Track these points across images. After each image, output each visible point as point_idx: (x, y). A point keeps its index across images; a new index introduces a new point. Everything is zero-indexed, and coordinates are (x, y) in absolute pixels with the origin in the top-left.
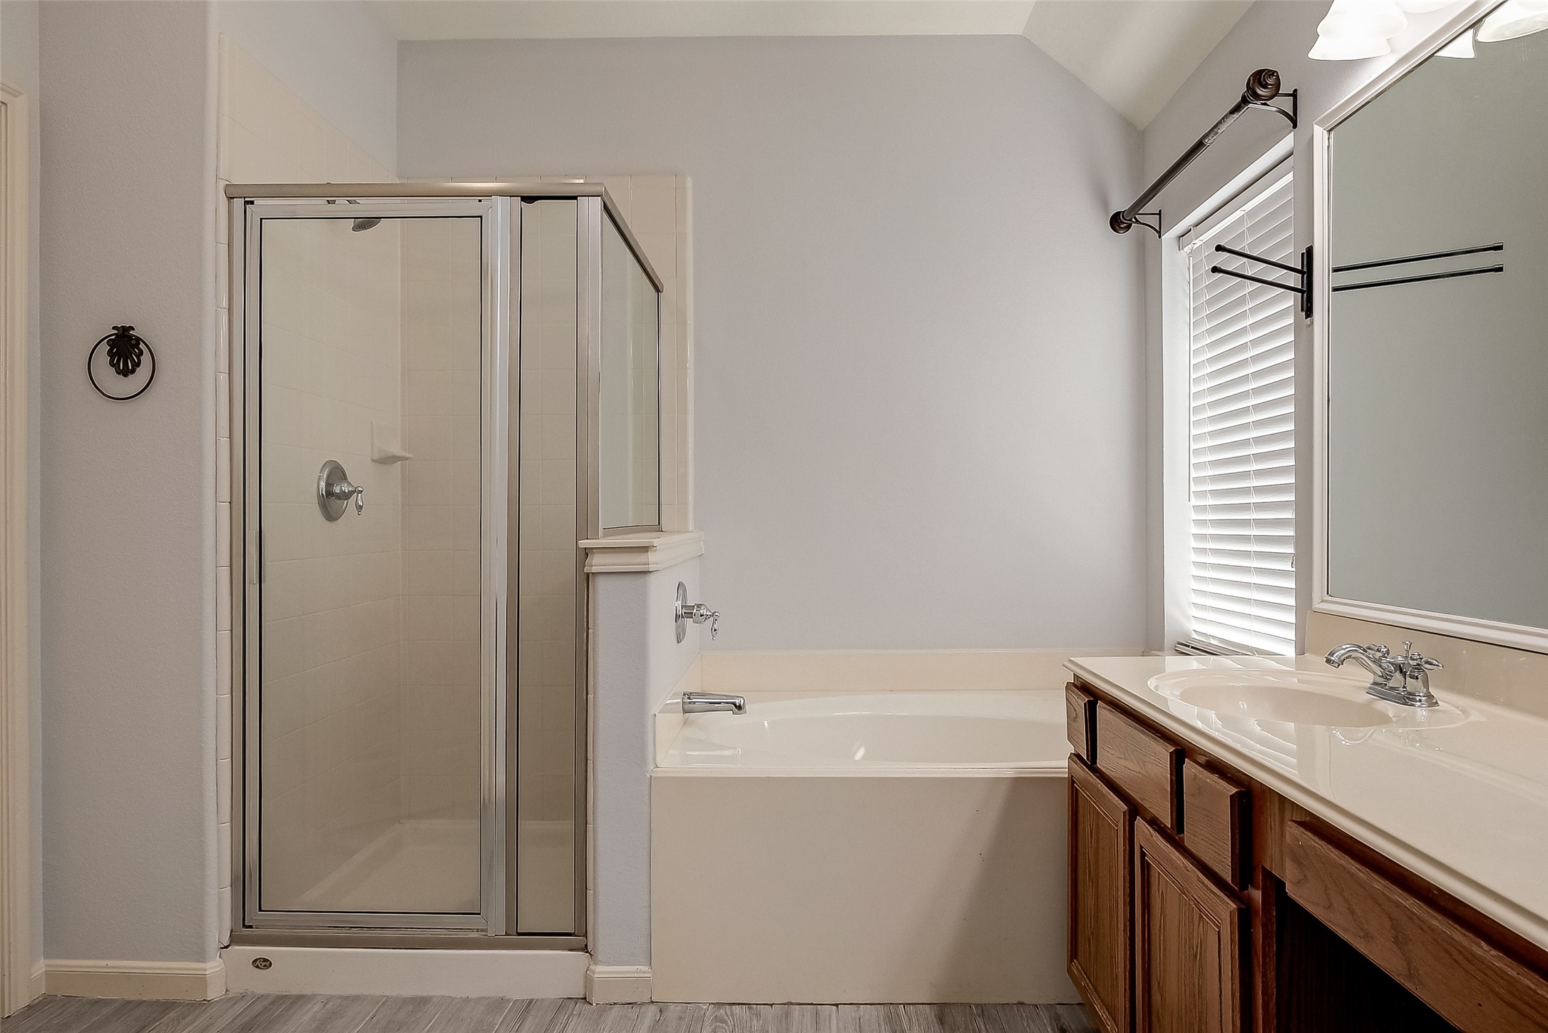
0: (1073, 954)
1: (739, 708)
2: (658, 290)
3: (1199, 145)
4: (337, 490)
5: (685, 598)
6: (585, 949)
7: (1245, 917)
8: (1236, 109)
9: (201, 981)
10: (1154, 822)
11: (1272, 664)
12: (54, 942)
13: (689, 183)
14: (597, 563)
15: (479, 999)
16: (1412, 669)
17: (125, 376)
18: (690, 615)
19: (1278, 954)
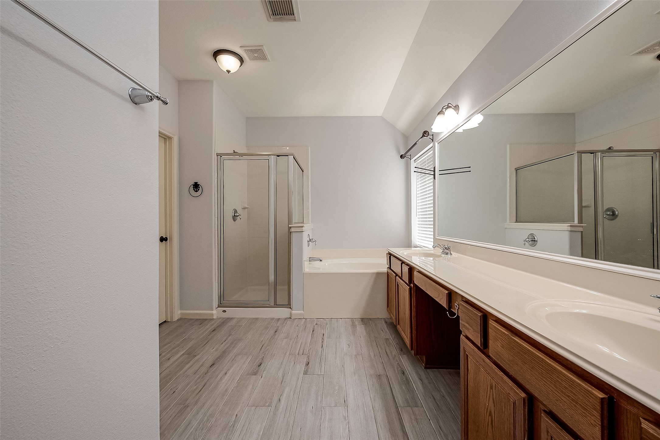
0: (388, 307)
1: (321, 260)
2: (303, 171)
3: (416, 144)
4: (236, 215)
5: (309, 238)
6: (290, 308)
7: (410, 289)
8: (421, 138)
9: (212, 315)
10: (399, 277)
11: (427, 249)
12: (182, 307)
13: (309, 147)
14: (292, 230)
15: (268, 318)
16: (448, 249)
17: (196, 192)
18: (310, 241)
19: (416, 295)
